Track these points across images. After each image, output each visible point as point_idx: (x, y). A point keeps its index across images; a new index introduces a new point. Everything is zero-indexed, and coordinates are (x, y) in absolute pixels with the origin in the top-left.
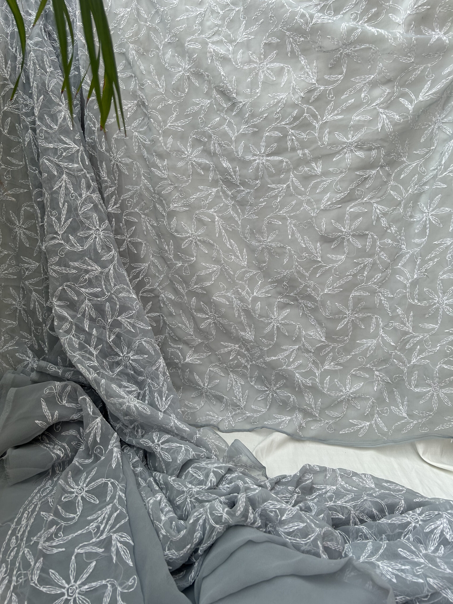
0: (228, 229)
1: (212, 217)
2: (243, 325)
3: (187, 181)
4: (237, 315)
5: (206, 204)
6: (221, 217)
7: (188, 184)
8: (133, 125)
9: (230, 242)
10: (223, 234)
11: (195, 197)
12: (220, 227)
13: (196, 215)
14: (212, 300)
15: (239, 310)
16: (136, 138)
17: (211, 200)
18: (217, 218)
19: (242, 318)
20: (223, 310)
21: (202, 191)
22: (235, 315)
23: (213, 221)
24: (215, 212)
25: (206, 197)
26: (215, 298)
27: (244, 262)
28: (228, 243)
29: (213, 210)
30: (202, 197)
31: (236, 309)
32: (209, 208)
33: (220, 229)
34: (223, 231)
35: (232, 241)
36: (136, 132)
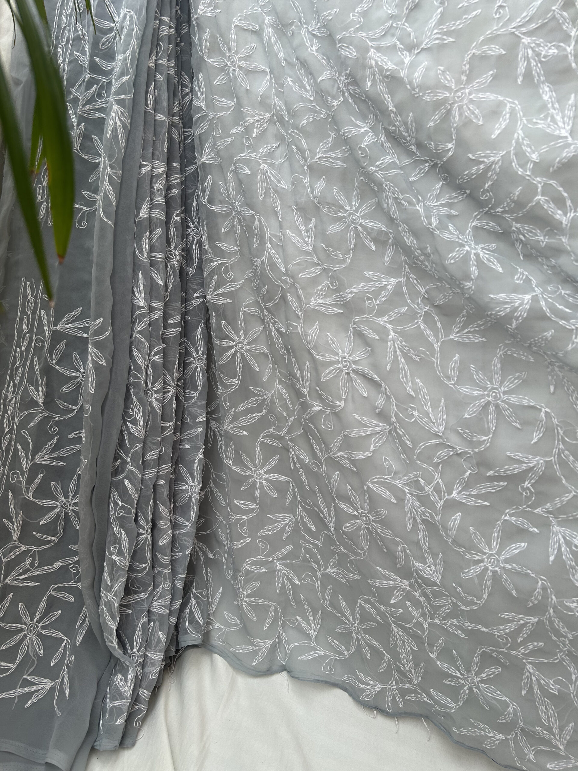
0: (411, 357)
1: (383, 332)
2: (420, 548)
3: (344, 261)
4: (410, 526)
5: (374, 306)
6: (400, 333)
7: (344, 266)
8: (261, 151)
9: (413, 382)
10: (401, 366)
11: (355, 290)
12: (395, 352)
13: (354, 324)
14: (365, 487)
15: (414, 519)
16: (264, 174)
17: (384, 299)
18: (392, 333)
19: (420, 535)
20: (384, 512)
21: (369, 280)
22: (406, 527)
23: (384, 340)
24: (390, 322)
25: (377, 293)
26: (371, 485)
27: (439, 425)
28: (410, 384)
29: (386, 318)
30: (367, 293)
31: (409, 515)
32: (381, 313)
33: (396, 356)
34: (403, 360)
35: (418, 380)
36: (266, 163)
